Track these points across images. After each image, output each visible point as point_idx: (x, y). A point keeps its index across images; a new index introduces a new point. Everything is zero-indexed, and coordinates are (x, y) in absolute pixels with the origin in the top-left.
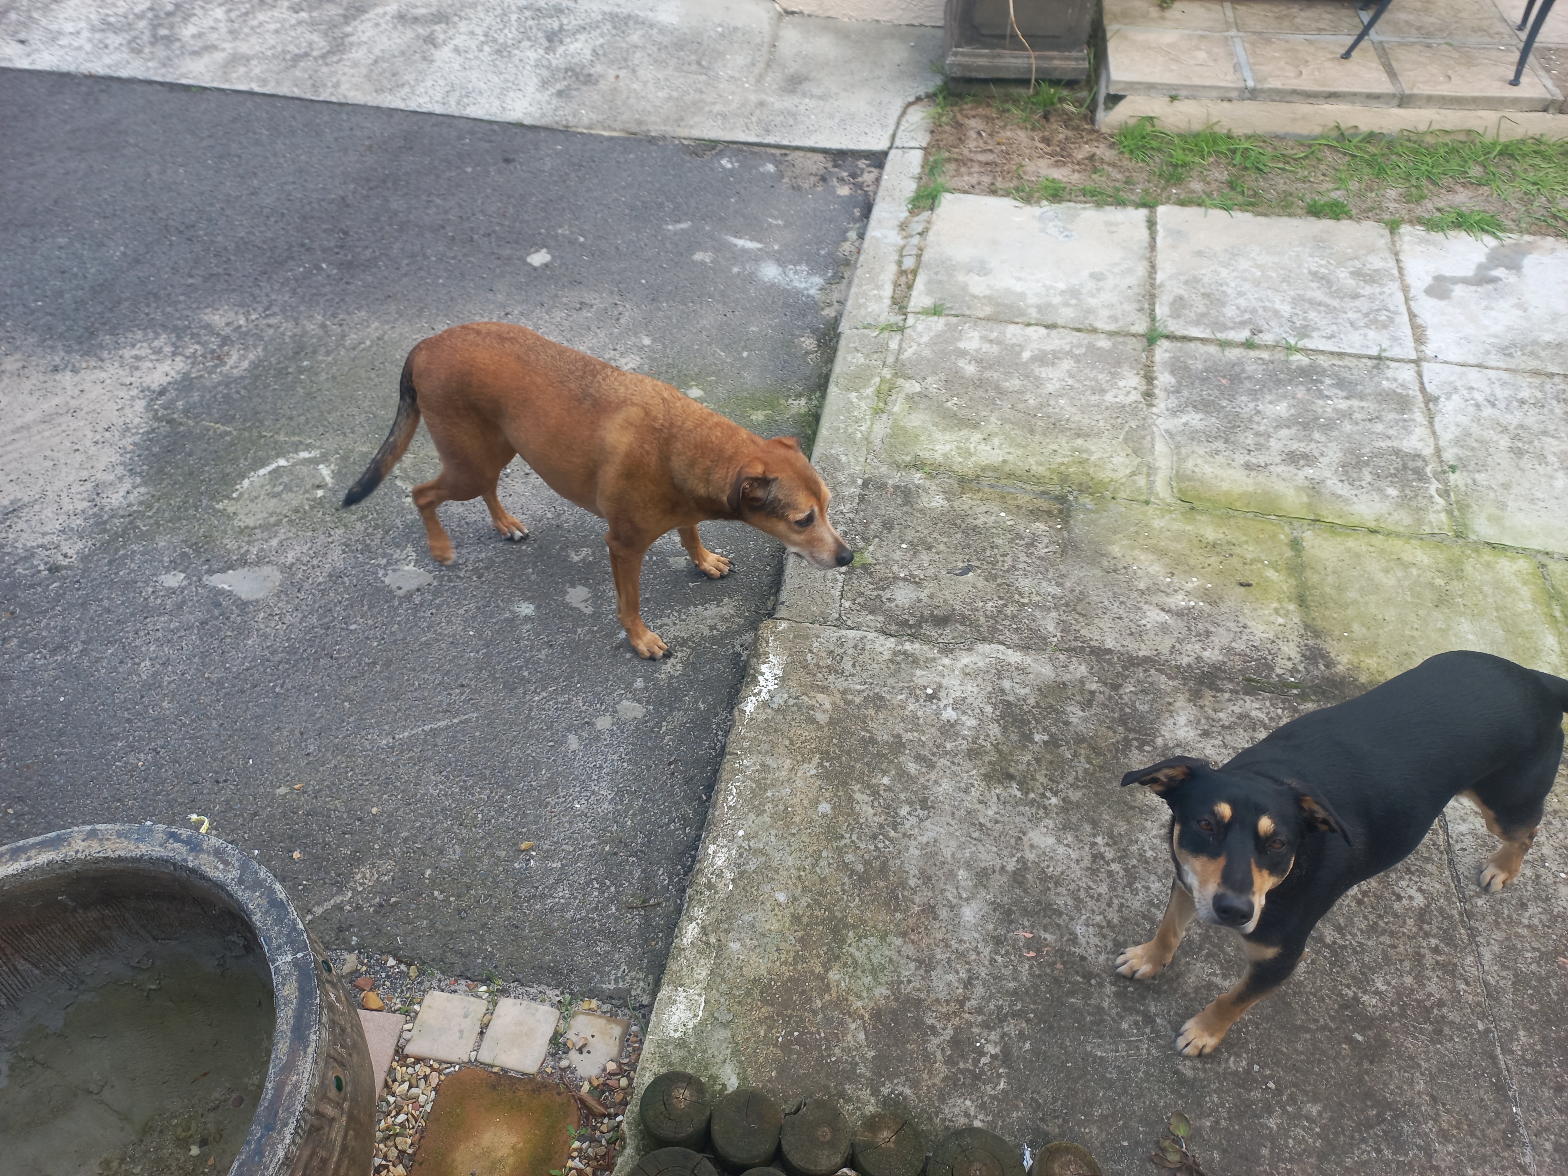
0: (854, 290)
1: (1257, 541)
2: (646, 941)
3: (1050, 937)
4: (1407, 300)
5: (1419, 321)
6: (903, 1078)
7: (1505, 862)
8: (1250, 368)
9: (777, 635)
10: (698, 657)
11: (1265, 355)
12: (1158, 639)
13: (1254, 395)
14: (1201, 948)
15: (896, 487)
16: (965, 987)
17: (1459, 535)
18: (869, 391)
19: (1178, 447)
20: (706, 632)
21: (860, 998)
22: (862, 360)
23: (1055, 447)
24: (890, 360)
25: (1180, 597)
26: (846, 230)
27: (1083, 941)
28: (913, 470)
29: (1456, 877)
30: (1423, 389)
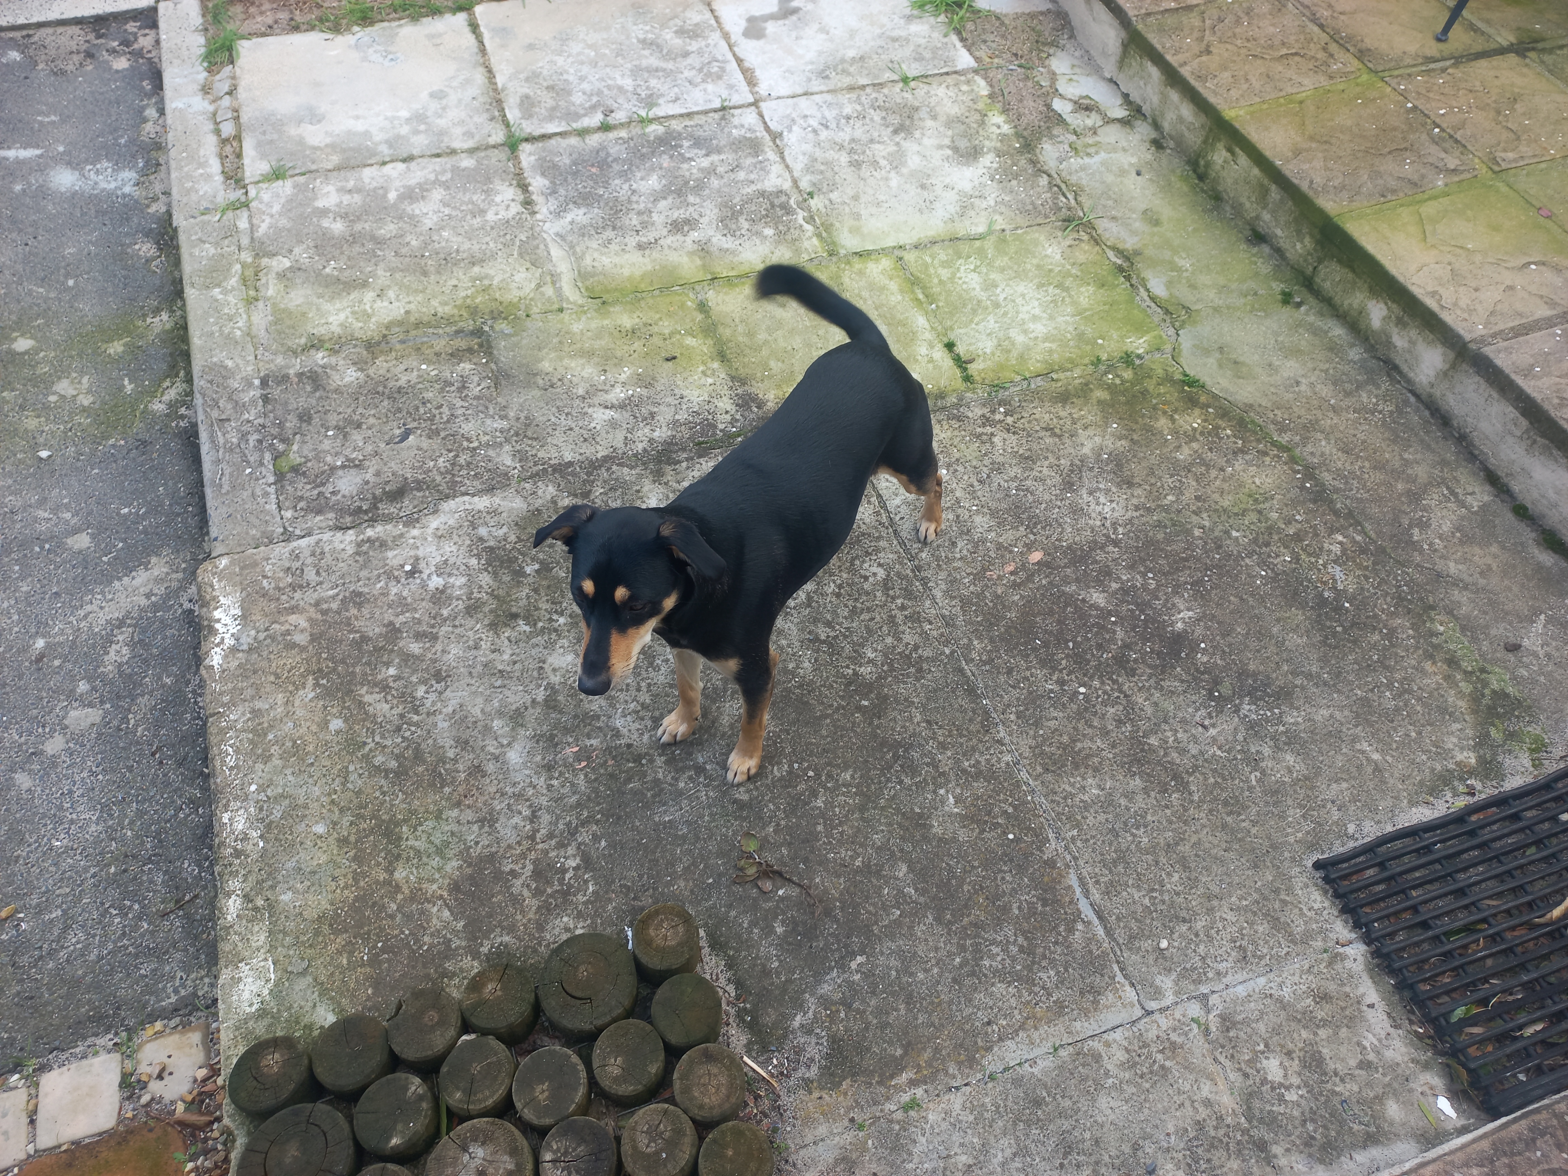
0: (174, 175)
1: (670, 314)
2: (196, 937)
3: (594, 742)
4: (730, 47)
5: (747, 64)
6: (498, 930)
7: (931, 514)
8: (614, 150)
9: (221, 576)
10: (144, 631)
11: (623, 134)
12: (611, 436)
13: (625, 175)
14: (725, 690)
15: (300, 375)
16: (532, 822)
17: (831, 254)
18: (233, 281)
19: (572, 247)
20: (143, 602)
21: (434, 881)
22: (212, 251)
23: (454, 282)
24: (245, 241)
25: (618, 390)
26: (143, 109)
27: (625, 731)
28: (313, 352)
29: (902, 543)
30: (767, 128)
